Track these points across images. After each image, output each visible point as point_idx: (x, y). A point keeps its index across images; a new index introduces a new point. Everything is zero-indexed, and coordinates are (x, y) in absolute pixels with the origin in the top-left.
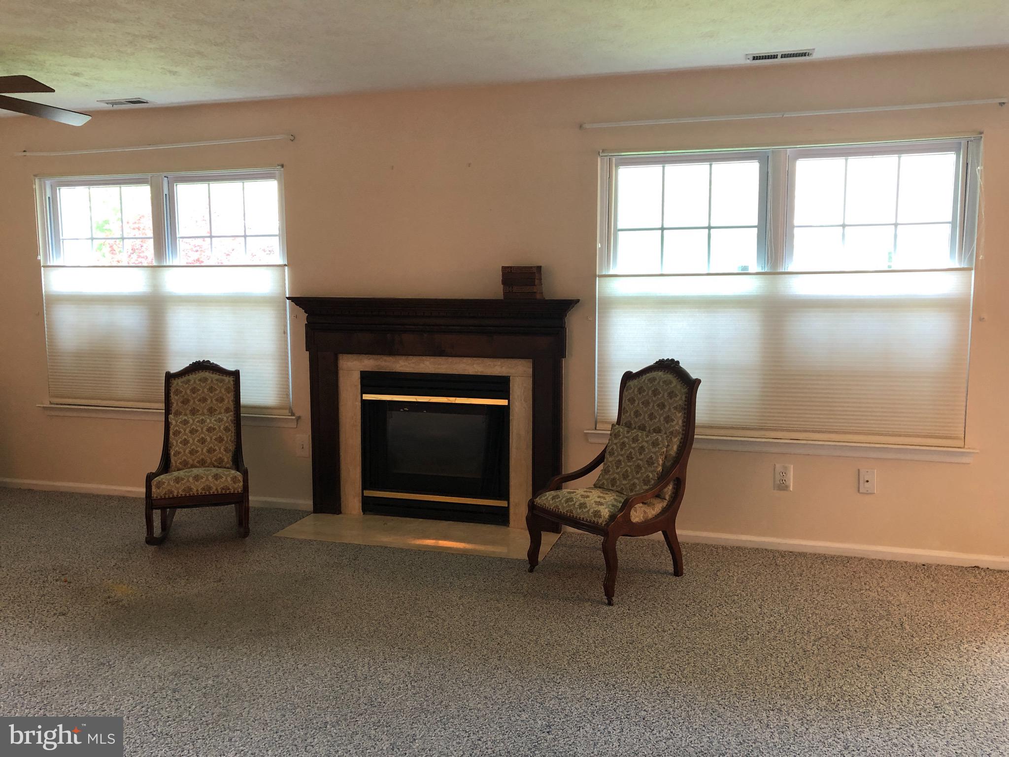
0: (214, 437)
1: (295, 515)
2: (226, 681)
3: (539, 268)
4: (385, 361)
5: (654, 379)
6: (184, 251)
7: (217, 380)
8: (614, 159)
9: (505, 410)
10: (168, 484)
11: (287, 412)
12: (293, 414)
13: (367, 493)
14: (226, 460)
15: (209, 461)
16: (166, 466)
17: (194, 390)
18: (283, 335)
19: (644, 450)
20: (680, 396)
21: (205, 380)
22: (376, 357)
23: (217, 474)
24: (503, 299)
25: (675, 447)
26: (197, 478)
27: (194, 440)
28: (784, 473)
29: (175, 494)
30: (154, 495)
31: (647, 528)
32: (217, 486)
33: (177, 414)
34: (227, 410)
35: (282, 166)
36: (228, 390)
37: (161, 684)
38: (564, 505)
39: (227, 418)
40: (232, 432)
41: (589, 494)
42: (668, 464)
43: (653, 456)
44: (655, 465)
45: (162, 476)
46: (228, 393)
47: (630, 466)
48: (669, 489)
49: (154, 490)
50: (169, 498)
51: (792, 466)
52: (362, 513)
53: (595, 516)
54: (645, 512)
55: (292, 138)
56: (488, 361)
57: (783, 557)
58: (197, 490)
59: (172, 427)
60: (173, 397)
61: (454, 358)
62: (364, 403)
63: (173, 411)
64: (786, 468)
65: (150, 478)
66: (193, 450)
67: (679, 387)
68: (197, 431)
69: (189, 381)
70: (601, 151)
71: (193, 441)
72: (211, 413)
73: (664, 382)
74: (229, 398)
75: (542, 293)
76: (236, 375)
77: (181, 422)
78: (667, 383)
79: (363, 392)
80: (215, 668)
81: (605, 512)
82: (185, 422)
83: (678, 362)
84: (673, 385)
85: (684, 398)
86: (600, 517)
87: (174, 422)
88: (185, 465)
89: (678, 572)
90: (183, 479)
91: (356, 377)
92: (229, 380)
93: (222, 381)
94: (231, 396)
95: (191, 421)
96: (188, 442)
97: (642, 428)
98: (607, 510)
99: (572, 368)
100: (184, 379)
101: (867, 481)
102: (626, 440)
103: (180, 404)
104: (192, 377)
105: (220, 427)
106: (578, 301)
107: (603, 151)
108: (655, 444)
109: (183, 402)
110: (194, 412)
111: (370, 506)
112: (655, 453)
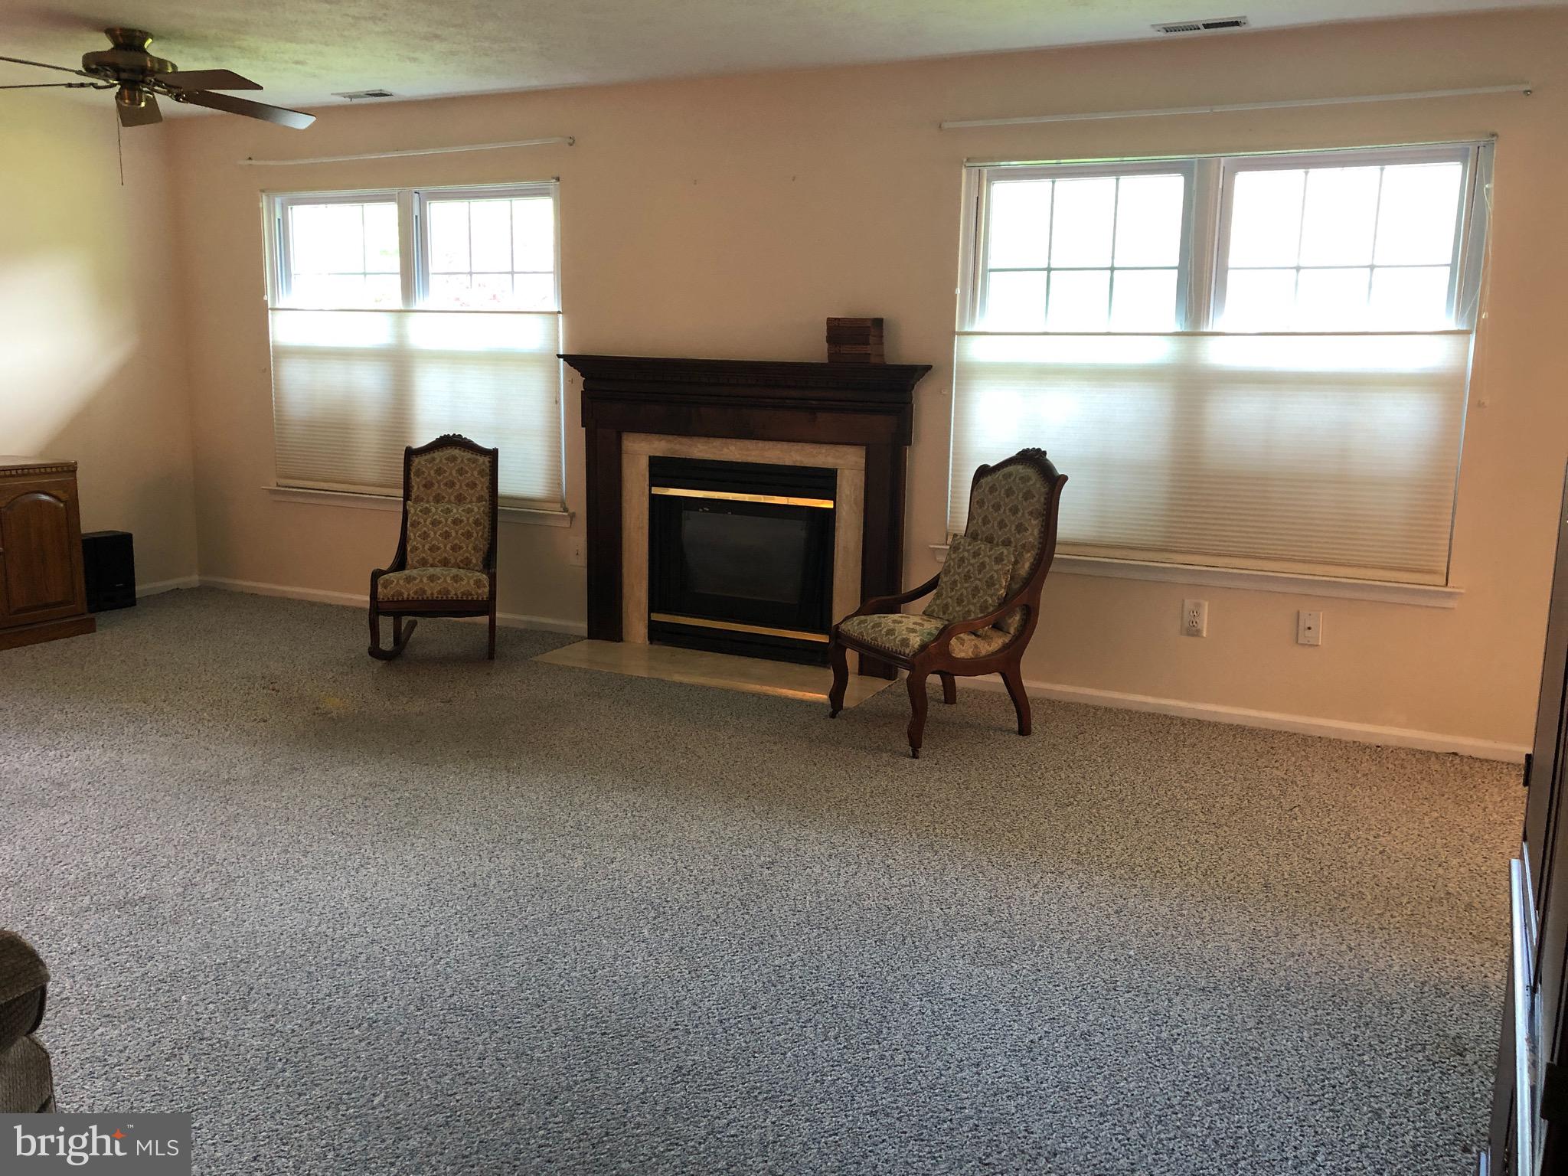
0: (461, 531)
1: (562, 639)
2: (423, 795)
3: (879, 322)
4: (681, 444)
5: (1010, 474)
6: (438, 291)
7: (469, 460)
8: (985, 171)
9: (830, 514)
10: (397, 585)
11: (558, 506)
12: (566, 510)
13: (655, 617)
14: (474, 561)
15: (453, 561)
16: (400, 563)
17: (439, 471)
18: (554, 405)
19: (985, 567)
20: (1037, 496)
21: (453, 459)
22: (671, 437)
23: (457, 575)
24: (827, 361)
25: (1027, 565)
26: (432, 578)
27: (435, 533)
28: (1196, 613)
29: (405, 596)
30: (380, 596)
31: (977, 666)
32: (456, 591)
33: (419, 500)
34: (480, 499)
35: (558, 179)
36: (481, 473)
37: (353, 792)
38: (870, 631)
39: (479, 509)
40: (485, 527)
41: (904, 619)
42: (1016, 586)
43: (995, 575)
44: (997, 586)
45: (391, 574)
46: (482, 477)
47: (966, 588)
48: (1014, 621)
49: (380, 589)
50: (398, 601)
51: (1207, 603)
52: (648, 642)
53: (902, 645)
54: (976, 647)
55: (571, 141)
56: (809, 448)
57: (1183, 724)
58: (432, 594)
59: (410, 515)
60: (415, 481)
61: (766, 442)
62: (653, 498)
63: (413, 497)
64: (1198, 605)
65: (376, 575)
66: (434, 545)
67: (1038, 486)
68: (440, 522)
69: (434, 459)
70: (965, 160)
71: (435, 536)
72: (460, 501)
73: (1021, 478)
74: (483, 483)
75: (882, 355)
76: (493, 454)
77: (421, 511)
78: (1025, 479)
79: (652, 484)
80: (416, 783)
81: (915, 641)
82: (426, 511)
83: (1045, 453)
84: (1031, 482)
85: (1042, 500)
86: (907, 646)
87: (412, 511)
88: (424, 563)
89: (1024, 730)
90: (415, 579)
91: (644, 464)
92: (484, 460)
93: (475, 461)
94: (486, 480)
95: (433, 510)
96: (428, 536)
97: (990, 540)
98: (918, 639)
99: (918, 461)
100: (428, 457)
101: (1309, 628)
102: (966, 554)
103: (422, 489)
104: (437, 455)
105: (468, 519)
106: (928, 368)
107: (968, 160)
108: (999, 559)
109: (425, 486)
110: (438, 499)
111: (658, 634)
112: (996, 571)
